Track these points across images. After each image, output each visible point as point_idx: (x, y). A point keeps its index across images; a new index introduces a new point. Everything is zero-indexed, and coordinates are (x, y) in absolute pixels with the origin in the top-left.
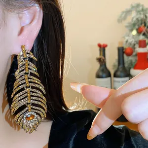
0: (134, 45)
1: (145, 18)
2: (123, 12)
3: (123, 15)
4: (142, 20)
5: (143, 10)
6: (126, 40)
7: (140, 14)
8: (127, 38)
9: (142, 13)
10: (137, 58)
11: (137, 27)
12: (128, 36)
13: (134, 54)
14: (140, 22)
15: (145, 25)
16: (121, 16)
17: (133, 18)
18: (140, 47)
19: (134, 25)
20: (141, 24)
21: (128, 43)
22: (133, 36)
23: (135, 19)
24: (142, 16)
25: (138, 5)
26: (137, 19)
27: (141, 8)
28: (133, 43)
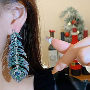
0: (70, 31)
1: (75, 15)
2: (63, 12)
3: (63, 14)
4: (74, 17)
5: (74, 11)
6: (65, 28)
7: (73, 13)
8: (65, 27)
9: (74, 12)
10: (72, 38)
11: (71, 21)
12: (66, 26)
13: (70, 36)
14: (73, 18)
15: (76, 20)
16: (61, 15)
17: (68, 16)
18: (73, 32)
19: (69, 19)
20: (73, 19)
21: (66, 30)
22: (69, 26)
23: (70, 16)
24: (74, 14)
25: (71, 8)
26: (71, 16)
27: (73, 10)
28: (69, 30)
